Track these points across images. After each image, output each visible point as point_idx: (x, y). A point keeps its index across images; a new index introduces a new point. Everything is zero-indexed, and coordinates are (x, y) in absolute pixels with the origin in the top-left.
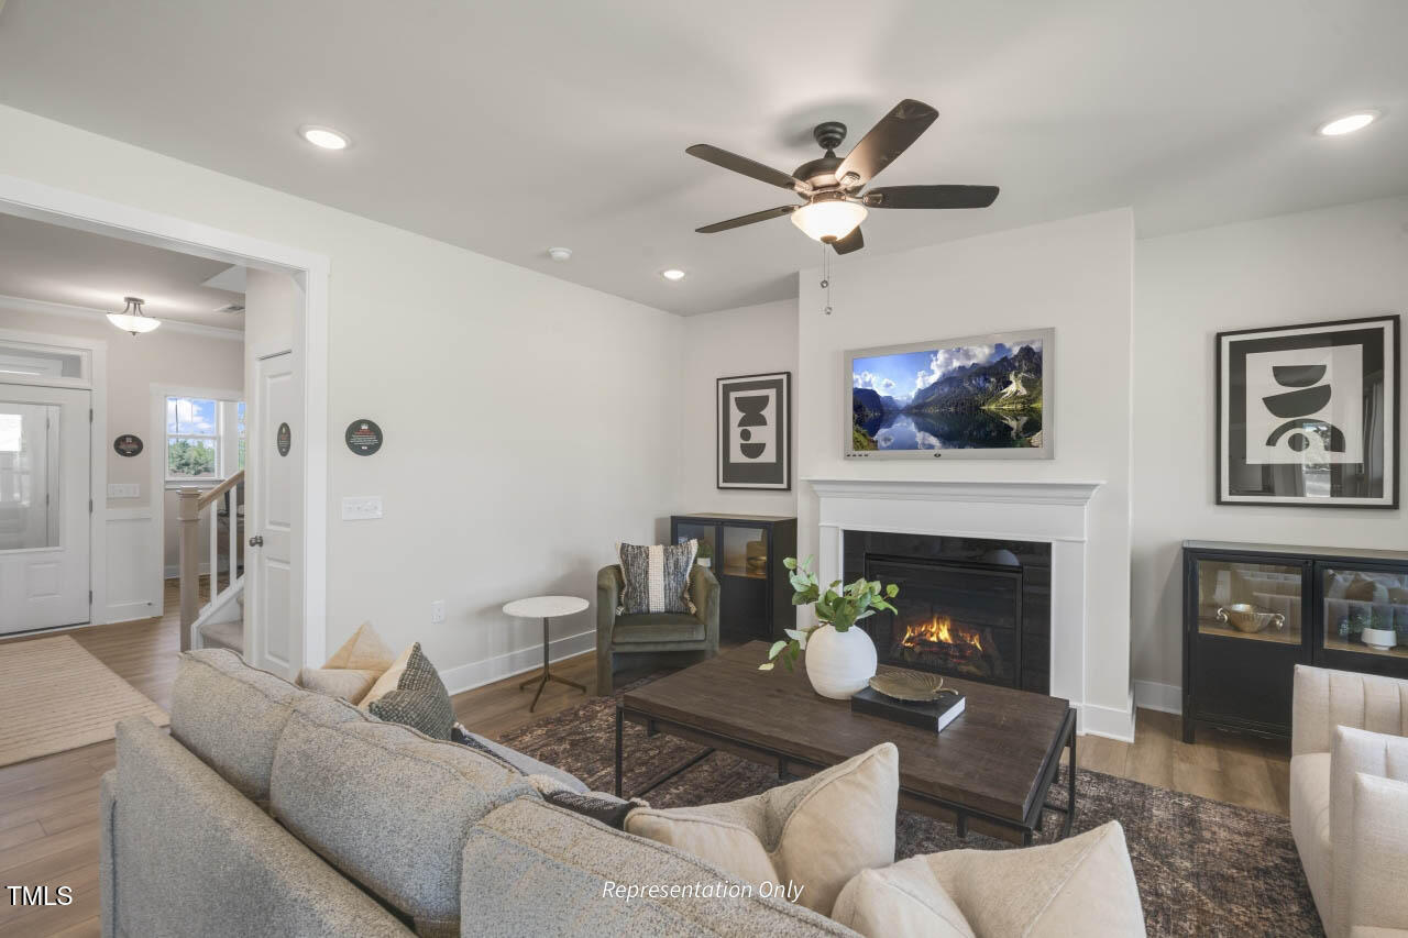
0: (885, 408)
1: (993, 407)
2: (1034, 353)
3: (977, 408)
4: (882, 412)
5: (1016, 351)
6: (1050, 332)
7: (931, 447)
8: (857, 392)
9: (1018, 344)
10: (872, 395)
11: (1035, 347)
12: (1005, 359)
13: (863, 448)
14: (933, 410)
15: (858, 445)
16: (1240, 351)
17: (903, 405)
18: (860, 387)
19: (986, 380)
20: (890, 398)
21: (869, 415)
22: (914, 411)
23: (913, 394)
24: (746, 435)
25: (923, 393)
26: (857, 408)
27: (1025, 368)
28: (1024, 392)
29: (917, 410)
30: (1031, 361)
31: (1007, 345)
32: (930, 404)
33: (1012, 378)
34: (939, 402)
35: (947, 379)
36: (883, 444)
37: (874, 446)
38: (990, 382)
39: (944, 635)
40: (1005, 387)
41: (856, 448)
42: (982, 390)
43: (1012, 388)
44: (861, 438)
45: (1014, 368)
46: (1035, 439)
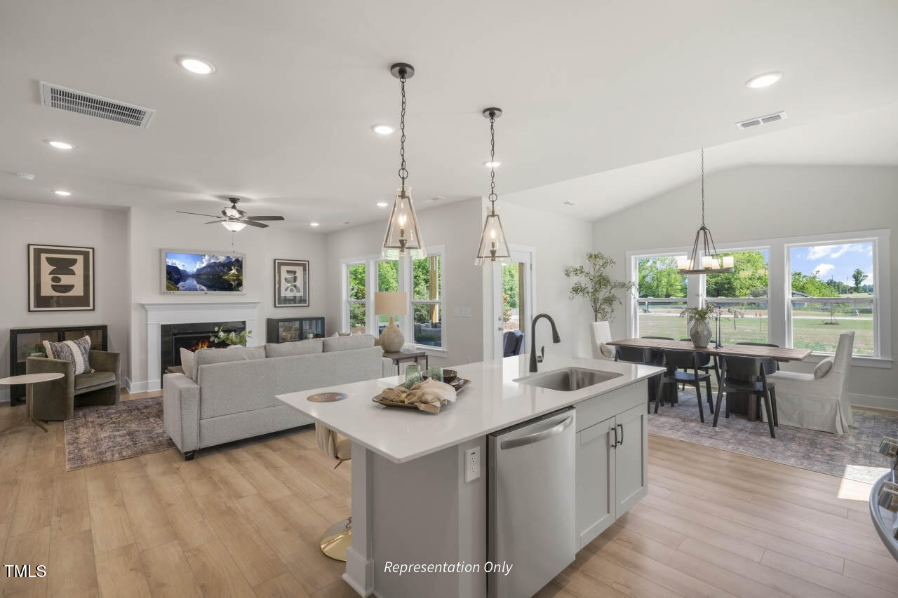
0: (183, 274)
1: (226, 277)
2: (240, 261)
3: (220, 277)
4: (181, 275)
5: (234, 259)
6: (245, 255)
7: (203, 290)
8: (168, 267)
9: (234, 257)
10: (176, 268)
11: (240, 259)
12: (230, 262)
13: (172, 290)
15: (169, 288)
16: (280, 264)
17: (191, 274)
18: (170, 264)
20: (185, 270)
21: (174, 277)
22: (196, 276)
23: (195, 270)
24: (56, 280)
25: (199, 270)
26: (169, 273)
27: (237, 265)
28: (237, 273)
29: (198, 276)
30: (239, 264)
31: (231, 257)
32: (202, 274)
33: (233, 268)
34: (207, 274)
35: (209, 266)
36: (182, 289)
37: (178, 289)
38: (225, 269)
40: (230, 271)
41: (169, 290)
42: (223, 271)
43: (233, 271)
44: (171, 286)
45: (233, 265)
46: (240, 289)
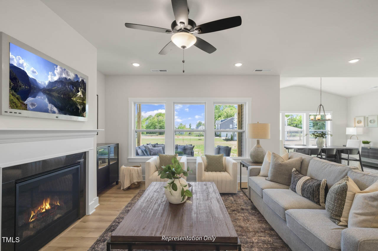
0: (32, 85)
1: (75, 99)
2: (85, 83)
3: (70, 98)
4: (30, 87)
5: (80, 80)
6: (88, 78)
8: (12, 68)
9: (81, 77)
10: (24, 73)
11: (85, 81)
12: (78, 81)
13: (17, 108)
14: (55, 94)
17: (42, 87)
19: (73, 87)
20: (35, 80)
21: (21, 87)
22: (47, 92)
23: (47, 83)
25: (51, 84)
26: (13, 78)
27: (82, 88)
28: (82, 96)
29: (48, 91)
30: (84, 86)
31: (79, 76)
32: (54, 91)
33: (79, 90)
34: (58, 91)
35: (61, 81)
37: (25, 107)
38: (74, 88)
39: (48, 206)
40: (78, 93)
41: (12, 108)
42: (72, 91)
43: (80, 94)
44: (16, 101)
45: (80, 86)
46: (84, 114)
